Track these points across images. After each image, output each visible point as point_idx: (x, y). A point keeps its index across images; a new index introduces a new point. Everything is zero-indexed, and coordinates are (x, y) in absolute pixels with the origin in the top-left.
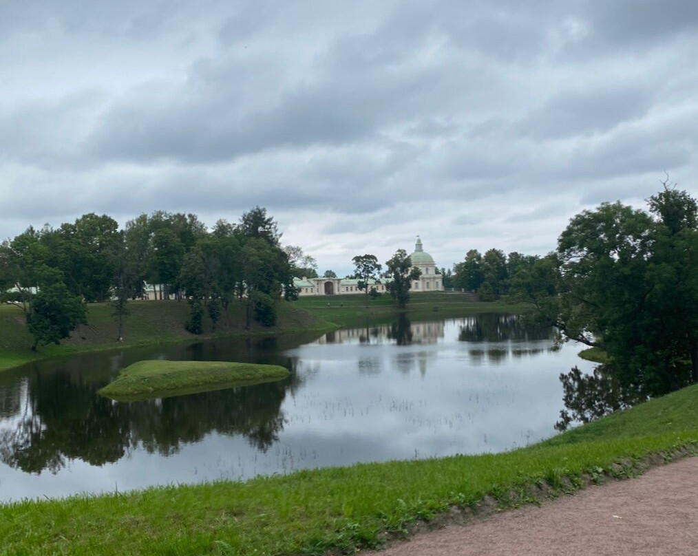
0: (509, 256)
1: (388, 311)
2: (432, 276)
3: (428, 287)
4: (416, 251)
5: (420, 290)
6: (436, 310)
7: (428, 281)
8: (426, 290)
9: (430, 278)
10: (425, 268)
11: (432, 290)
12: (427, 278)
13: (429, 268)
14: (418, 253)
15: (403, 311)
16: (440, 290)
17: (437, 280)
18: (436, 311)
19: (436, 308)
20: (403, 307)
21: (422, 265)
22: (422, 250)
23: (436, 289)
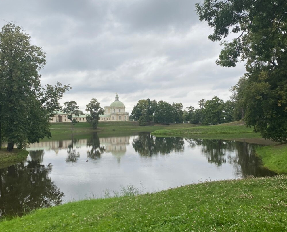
1: (86, 131)
3: (120, 119)
4: (116, 100)
5: (115, 120)
6: (114, 130)
7: (120, 116)
8: (119, 120)
9: (121, 114)
12: (120, 114)
14: (118, 102)
15: (95, 131)
16: (126, 120)
17: (125, 115)
20: (96, 129)
21: (117, 107)
22: (119, 100)
23: (124, 120)
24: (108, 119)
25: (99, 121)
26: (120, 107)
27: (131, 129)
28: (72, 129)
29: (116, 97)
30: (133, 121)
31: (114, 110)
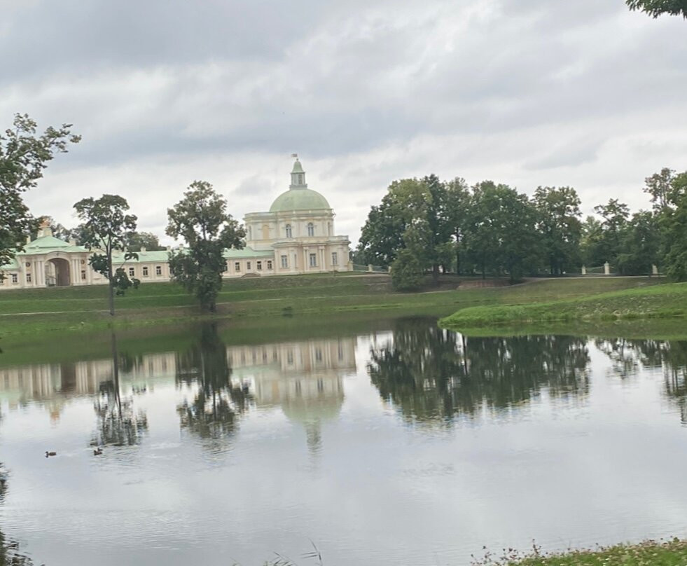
0: (475, 189)
1: (171, 318)
2: (322, 241)
3: (313, 264)
4: (292, 187)
5: (292, 271)
6: (288, 312)
7: (313, 251)
8: (308, 271)
9: (317, 245)
10: (306, 223)
11: (324, 270)
12: (311, 246)
13: (316, 223)
14: (300, 192)
15: (207, 318)
16: (341, 269)
17: (334, 249)
18: (290, 316)
19: (289, 309)
20: (213, 309)
21: (298, 216)
22: (306, 186)
23: (332, 270)
24: (264, 265)
25: (225, 275)
26: (314, 215)
27: (361, 307)
28: (112, 314)
29: (292, 174)
30: (370, 270)
31: (288, 226)
